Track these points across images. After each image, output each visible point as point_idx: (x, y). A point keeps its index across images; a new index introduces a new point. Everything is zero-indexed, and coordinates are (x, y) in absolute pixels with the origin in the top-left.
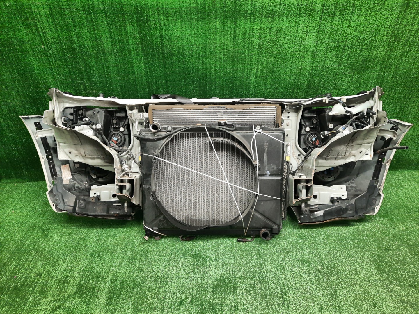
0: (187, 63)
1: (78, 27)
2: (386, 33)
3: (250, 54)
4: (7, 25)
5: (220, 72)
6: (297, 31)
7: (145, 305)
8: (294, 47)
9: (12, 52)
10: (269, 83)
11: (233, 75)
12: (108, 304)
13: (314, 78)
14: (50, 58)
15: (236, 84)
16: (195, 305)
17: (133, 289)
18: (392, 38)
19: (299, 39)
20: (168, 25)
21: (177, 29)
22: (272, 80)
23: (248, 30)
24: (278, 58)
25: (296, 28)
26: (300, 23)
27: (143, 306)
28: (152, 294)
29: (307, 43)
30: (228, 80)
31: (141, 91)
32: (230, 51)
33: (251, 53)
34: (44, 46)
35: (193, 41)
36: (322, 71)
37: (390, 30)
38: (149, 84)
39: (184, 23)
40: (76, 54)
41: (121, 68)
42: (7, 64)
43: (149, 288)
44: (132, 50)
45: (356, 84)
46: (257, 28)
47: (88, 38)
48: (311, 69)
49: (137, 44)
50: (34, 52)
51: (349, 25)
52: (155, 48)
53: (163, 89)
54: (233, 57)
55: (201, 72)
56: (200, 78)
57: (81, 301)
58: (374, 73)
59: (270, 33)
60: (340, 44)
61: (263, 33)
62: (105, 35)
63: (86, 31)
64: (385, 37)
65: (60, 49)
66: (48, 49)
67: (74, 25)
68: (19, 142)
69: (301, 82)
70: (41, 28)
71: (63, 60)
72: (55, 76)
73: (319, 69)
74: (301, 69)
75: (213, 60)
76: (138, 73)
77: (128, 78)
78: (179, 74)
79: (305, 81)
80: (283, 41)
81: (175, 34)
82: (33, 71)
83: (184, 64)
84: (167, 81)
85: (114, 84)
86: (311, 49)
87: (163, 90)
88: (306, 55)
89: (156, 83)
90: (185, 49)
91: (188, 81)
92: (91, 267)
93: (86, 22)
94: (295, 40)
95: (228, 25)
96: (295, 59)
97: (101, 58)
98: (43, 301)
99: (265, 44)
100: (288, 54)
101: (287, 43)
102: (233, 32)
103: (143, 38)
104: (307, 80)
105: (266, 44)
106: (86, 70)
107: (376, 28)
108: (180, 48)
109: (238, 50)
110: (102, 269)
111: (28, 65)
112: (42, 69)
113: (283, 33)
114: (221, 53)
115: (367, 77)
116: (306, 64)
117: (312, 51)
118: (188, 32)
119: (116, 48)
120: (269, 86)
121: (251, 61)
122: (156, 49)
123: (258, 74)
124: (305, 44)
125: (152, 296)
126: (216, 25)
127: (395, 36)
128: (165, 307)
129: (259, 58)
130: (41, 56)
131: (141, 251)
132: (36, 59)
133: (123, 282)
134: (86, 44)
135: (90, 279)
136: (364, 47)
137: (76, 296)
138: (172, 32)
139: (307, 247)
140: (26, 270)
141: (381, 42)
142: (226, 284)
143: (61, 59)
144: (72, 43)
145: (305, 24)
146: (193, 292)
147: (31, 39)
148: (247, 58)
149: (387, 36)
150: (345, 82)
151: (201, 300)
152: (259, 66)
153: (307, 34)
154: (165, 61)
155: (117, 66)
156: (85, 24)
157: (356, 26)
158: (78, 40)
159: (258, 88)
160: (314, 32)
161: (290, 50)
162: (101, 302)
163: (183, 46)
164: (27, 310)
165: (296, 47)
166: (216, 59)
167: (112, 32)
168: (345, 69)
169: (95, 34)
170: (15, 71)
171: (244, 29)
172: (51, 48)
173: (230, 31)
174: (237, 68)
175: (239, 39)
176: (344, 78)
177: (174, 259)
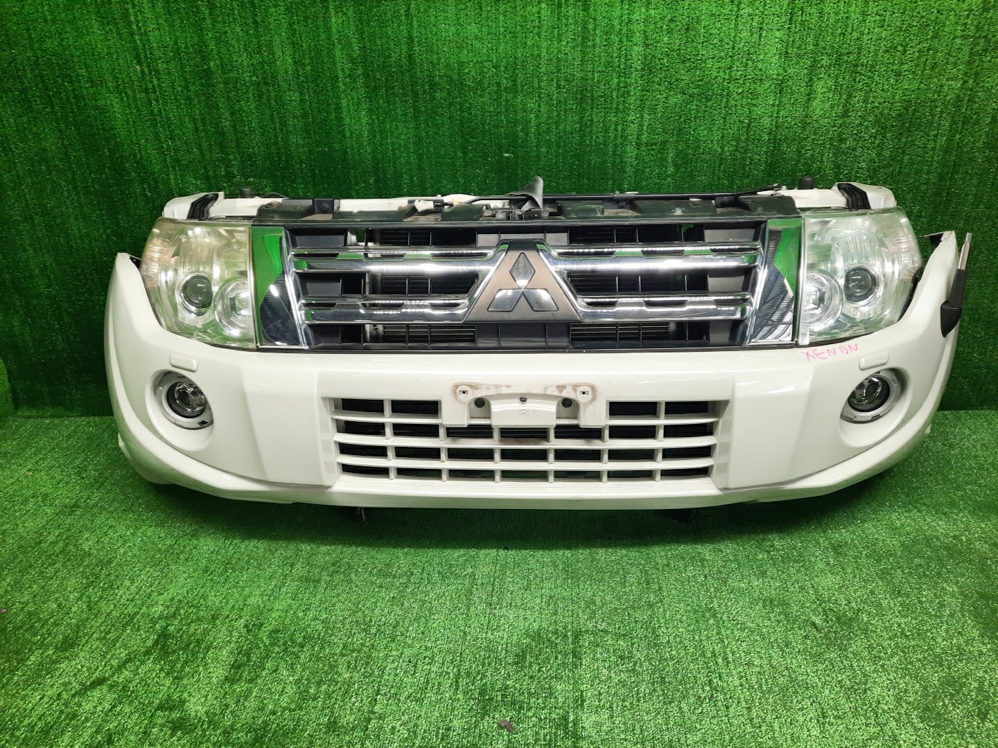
0: (470, 108)
1: (220, 19)
2: (961, 30)
3: (622, 85)
4: (63, 15)
5: (548, 131)
6: (736, 25)
7: (329, 686)
8: (730, 68)
9: (68, 83)
10: (670, 160)
11: (581, 137)
12: (231, 680)
13: (784, 147)
14: (153, 96)
15: (589, 164)
16: (465, 693)
17: (303, 647)
18: (978, 43)
19: (741, 46)
20: (426, 11)
21: (446, 22)
22: (679, 153)
23: (616, 23)
24: (690, 96)
25: (734, 17)
26: (742, 6)
27: (324, 688)
28: (349, 662)
29: (761, 57)
30: (568, 152)
31: (357, 184)
32: (574, 76)
33: (626, 82)
34: (141, 66)
35: (485, 51)
36: (804, 128)
37: (969, 21)
38: (377, 164)
39: (464, 6)
40: (213, 85)
41: (314, 121)
42: (54, 113)
43: (345, 647)
44: (340, 74)
45: (892, 165)
46: (638, 18)
47: (241, 47)
48: (774, 123)
49: (352, 61)
50: (117, 82)
51: (864, 12)
52: (394, 70)
53: (412, 177)
54: (581, 93)
55: (503, 130)
56: (500, 147)
57: (162, 670)
58: (936, 136)
59: (670, 32)
60: (845, 58)
61: (654, 31)
62: (280, 38)
63: (238, 29)
64: (958, 41)
65: (176, 74)
66: (150, 74)
67: (211, 14)
68: (66, 310)
69: (751, 159)
70: (138, 22)
71: (182, 102)
72: (162, 143)
73: (795, 124)
74: (749, 125)
75: (532, 99)
76: (351, 136)
77: (329, 148)
78: (451, 137)
79: (760, 155)
80: (704, 52)
81: (443, 34)
82: (112, 129)
83: (462, 111)
84: (420, 157)
85: (296, 162)
86: (773, 72)
87: (412, 181)
88: (760, 90)
89: (395, 163)
90: (467, 71)
91: (471, 155)
92: (200, 594)
93: (238, 6)
94: (733, 48)
95: (568, 12)
96: (733, 99)
97: (269, 97)
98: (61, 666)
99: (659, 59)
100: (716, 85)
101: (713, 58)
102: (580, 29)
103: (368, 44)
104: (766, 152)
105: (662, 59)
106: (234, 126)
107: (933, 18)
108: (452, 70)
109: (593, 74)
110: (228, 600)
111: (101, 114)
112: (134, 124)
113: (702, 30)
114: (552, 80)
115: (919, 147)
116: (763, 110)
117: (775, 77)
118: (473, 29)
119: (304, 70)
120: (671, 169)
121: (624, 101)
122: (397, 74)
123: (644, 138)
124: (758, 61)
125: (349, 667)
126: (539, 13)
127: (985, 37)
128: (382, 692)
129: (643, 96)
130: (134, 91)
131: (333, 565)
132: (122, 99)
133: (276, 631)
134: (236, 61)
135: (192, 622)
136: (905, 67)
137: (149, 659)
138: (434, 29)
139: (778, 571)
140: (35, 597)
141: (949, 54)
142: (553, 645)
143: (179, 98)
144: (205, 59)
145: (755, 8)
146: (461, 661)
147: (112, 50)
148: (614, 94)
149: (964, 37)
150: (864, 161)
151: (481, 679)
152: (646, 116)
153: (761, 34)
154: (417, 104)
155: (305, 115)
156: (236, 12)
157: (882, 12)
158: (219, 52)
159: (643, 173)
160: (779, 30)
161: (722, 74)
162: (211, 675)
163: (461, 64)
164: (17, 684)
165: (735, 68)
166: (539, 97)
167: (295, 30)
168: (861, 124)
169: (257, 36)
170: (71, 129)
171: (607, 20)
172: (158, 72)
173: (572, 27)
174: (592, 120)
175: (594, 46)
176: (860, 149)
177: (418, 585)
